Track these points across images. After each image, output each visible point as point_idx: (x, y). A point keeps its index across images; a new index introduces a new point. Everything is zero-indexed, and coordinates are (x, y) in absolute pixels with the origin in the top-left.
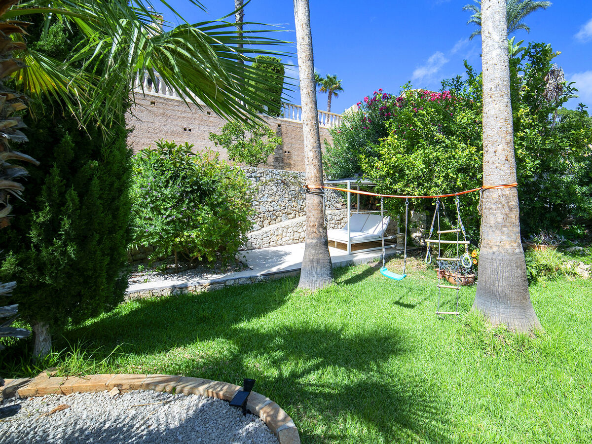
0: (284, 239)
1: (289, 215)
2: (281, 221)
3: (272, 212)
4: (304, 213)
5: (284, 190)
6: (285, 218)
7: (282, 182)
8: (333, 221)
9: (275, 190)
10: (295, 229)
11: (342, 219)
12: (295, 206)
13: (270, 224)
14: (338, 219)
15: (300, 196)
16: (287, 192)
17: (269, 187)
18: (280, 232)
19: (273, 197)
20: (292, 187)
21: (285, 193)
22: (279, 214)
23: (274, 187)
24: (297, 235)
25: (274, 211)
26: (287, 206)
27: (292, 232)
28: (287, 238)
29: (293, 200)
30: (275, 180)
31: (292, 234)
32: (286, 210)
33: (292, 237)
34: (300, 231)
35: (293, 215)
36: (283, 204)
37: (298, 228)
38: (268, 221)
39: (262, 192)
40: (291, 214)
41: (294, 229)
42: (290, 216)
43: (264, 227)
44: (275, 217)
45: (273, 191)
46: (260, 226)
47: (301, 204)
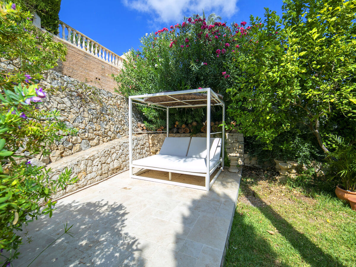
0: (89, 176)
1: (91, 141)
2: (80, 150)
3: (66, 137)
4: (109, 138)
5: (81, 106)
6: (86, 146)
7: (79, 95)
8: (139, 146)
9: (69, 104)
10: (103, 159)
11: (145, 144)
12: (98, 129)
13: (62, 157)
14: (142, 144)
15: (102, 118)
16: (86, 110)
17: (58, 99)
18: (82, 167)
19: (66, 114)
20: (93, 105)
21: (84, 111)
22: (76, 140)
23: (66, 100)
24: (105, 167)
25: (68, 135)
26: (87, 128)
27: (99, 165)
28: (93, 175)
29: (95, 121)
30: (67, 90)
31: (99, 167)
32: (87, 134)
33: (100, 172)
34: (109, 161)
35: (95, 141)
36: (82, 126)
37: (107, 158)
38: (58, 152)
39: (46, 104)
40: (93, 139)
41: (101, 160)
42: (92, 143)
43: (50, 162)
44: (70, 144)
45: (65, 105)
46: (44, 161)
47: (104, 126)
